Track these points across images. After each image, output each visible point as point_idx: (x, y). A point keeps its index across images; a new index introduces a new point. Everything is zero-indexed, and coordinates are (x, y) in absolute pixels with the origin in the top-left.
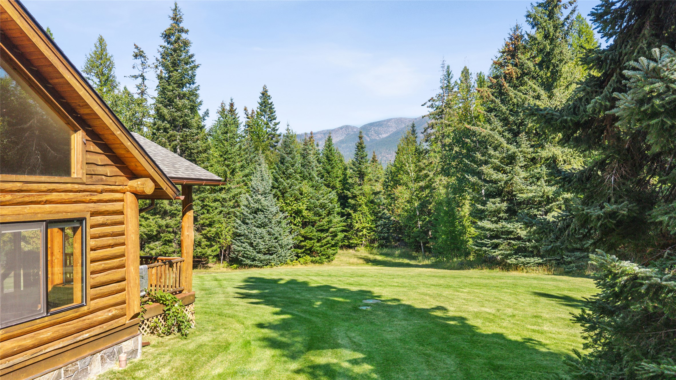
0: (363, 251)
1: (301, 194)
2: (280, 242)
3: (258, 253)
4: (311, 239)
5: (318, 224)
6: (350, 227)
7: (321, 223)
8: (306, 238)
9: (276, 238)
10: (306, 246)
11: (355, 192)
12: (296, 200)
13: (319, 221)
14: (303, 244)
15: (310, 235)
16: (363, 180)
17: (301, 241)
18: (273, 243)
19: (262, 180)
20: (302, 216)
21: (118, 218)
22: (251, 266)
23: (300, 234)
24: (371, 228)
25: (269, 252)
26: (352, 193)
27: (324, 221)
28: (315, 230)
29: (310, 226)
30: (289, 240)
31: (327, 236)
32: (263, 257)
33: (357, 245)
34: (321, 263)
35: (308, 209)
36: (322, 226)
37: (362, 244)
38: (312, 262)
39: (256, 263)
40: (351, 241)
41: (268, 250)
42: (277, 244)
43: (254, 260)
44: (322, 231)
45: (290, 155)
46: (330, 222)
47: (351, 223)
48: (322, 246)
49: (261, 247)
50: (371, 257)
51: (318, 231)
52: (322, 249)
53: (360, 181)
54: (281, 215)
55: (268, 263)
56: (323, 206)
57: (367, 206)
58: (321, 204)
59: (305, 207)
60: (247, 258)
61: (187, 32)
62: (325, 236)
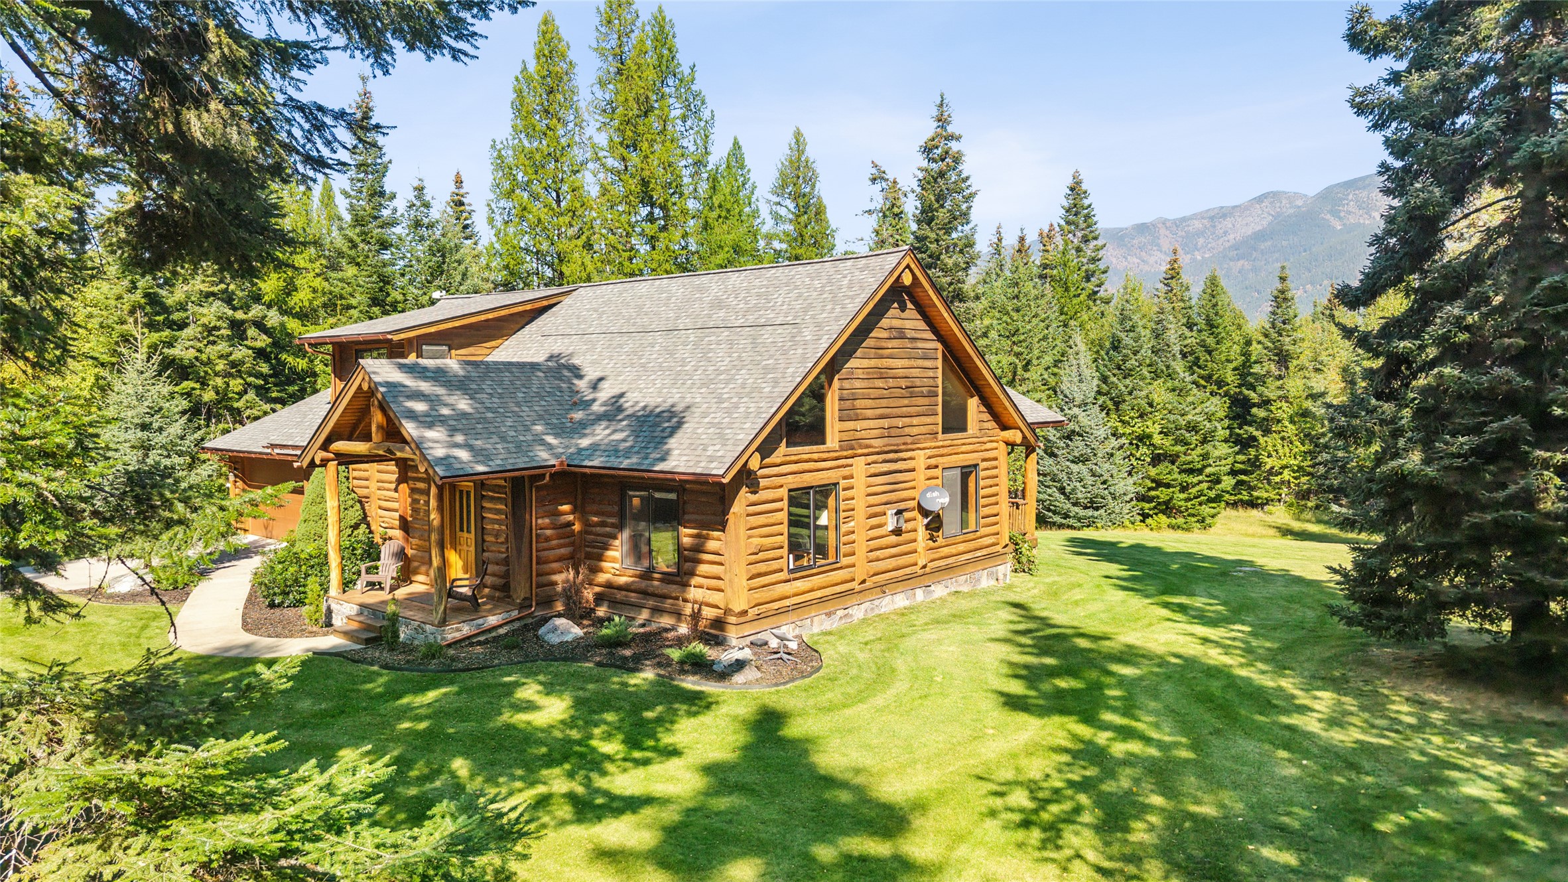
0: (1280, 514)
1: (1151, 405)
2: (1112, 489)
3: (1074, 504)
4: (1168, 486)
5: (1183, 458)
6: (1255, 464)
7: (1189, 458)
8: (1159, 484)
9: (1104, 483)
10: (1158, 497)
11: (1266, 392)
12: (1141, 416)
13: (1185, 454)
14: (1153, 493)
15: (1167, 479)
16: (1287, 368)
17: (1150, 489)
18: (1099, 489)
19: (1081, 381)
20: (1153, 445)
21: (994, 463)
22: (1061, 526)
23: (1148, 477)
24: (1300, 468)
25: (1093, 505)
26: (1261, 395)
27: (1194, 455)
28: (1176, 469)
29: (1166, 464)
30: (1127, 486)
31: (1200, 482)
32: (1082, 513)
33: (1268, 501)
34: (1188, 530)
35: (1164, 433)
36: (1189, 463)
37: (1279, 501)
38: (1170, 526)
39: (1071, 522)
40: (1255, 494)
41: (1092, 502)
42: (1106, 492)
43: (1066, 516)
44: (1191, 471)
45: (1131, 334)
46: (1205, 456)
47: (1257, 457)
48: (1188, 500)
49: (1080, 495)
50: (1297, 526)
51: (1181, 472)
52: (1189, 504)
53: (1280, 370)
54: (1114, 443)
55: (1090, 523)
56: (1193, 428)
57: (1292, 422)
58: (1189, 423)
59: (1158, 428)
60: (1055, 513)
61: (958, 138)
62: (1195, 480)
